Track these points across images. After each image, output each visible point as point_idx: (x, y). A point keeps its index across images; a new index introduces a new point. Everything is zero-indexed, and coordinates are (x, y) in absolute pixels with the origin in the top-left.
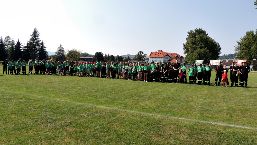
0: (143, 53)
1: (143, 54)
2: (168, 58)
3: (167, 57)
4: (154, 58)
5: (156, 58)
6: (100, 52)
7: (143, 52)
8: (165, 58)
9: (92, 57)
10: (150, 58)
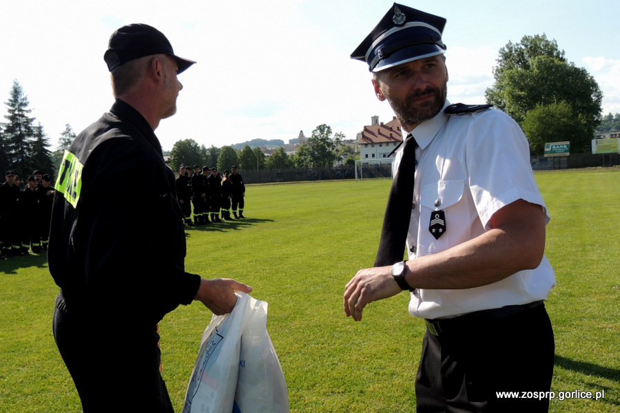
1: (330, 132)
7: (329, 128)
10: (364, 146)
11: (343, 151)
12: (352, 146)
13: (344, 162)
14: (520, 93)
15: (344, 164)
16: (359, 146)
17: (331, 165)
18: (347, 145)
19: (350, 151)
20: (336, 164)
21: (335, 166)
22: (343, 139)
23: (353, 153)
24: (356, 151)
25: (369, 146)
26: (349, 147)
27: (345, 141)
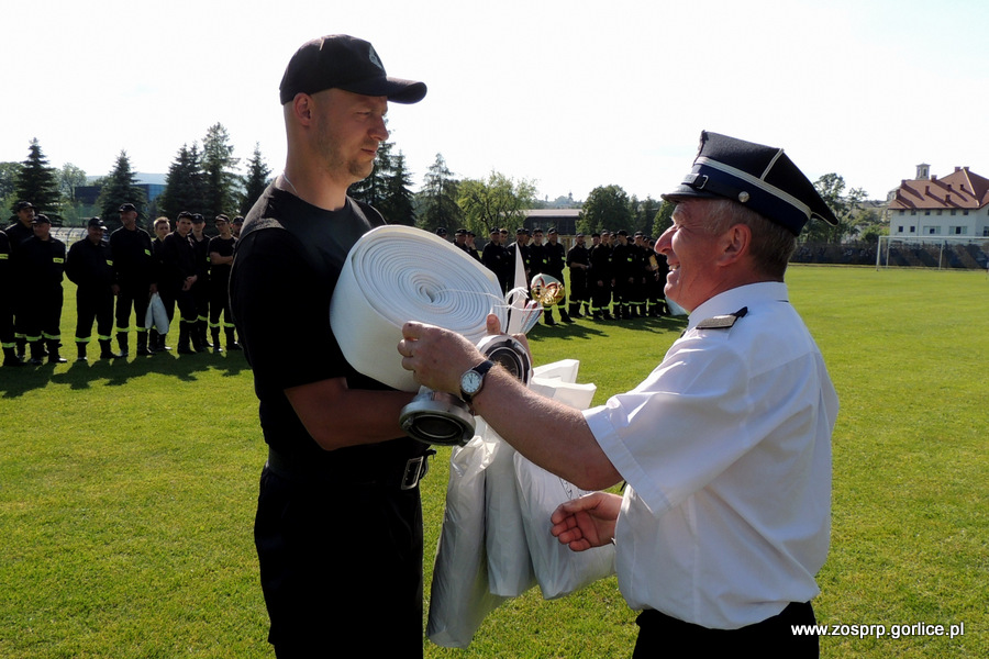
0: (840, 186)
1: (843, 186)
5: (933, 213)
6: (610, 186)
7: (841, 179)
9: (575, 213)
10: (898, 212)
11: (861, 218)
12: (877, 211)
13: (860, 236)
15: (859, 239)
16: (890, 212)
17: (837, 240)
18: (868, 209)
19: (872, 218)
20: (846, 239)
21: (843, 242)
22: (864, 199)
23: (877, 223)
24: (883, 220)
25: (907, 214)
26: (872, 213)
27: (866, 201)
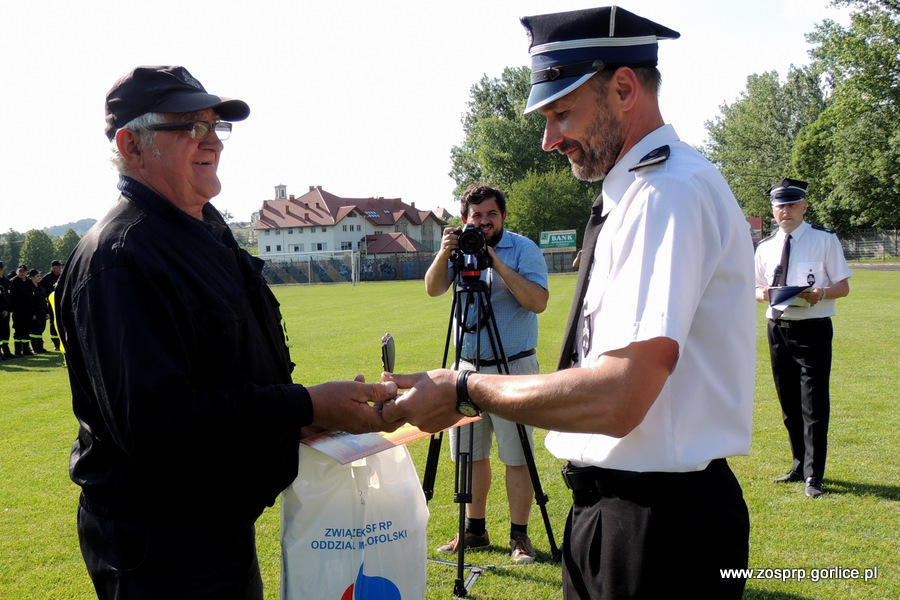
2: (359, 228)
3: (357, 220)
4: (286, 232)
5: (295, 232)
8: (345, 229)
10: (263, 233)
12: (244, 232)
14: (502, 154)
16: (256, 233)
22: (231, 221)
25: (273, 233)
27: (234, 223)
